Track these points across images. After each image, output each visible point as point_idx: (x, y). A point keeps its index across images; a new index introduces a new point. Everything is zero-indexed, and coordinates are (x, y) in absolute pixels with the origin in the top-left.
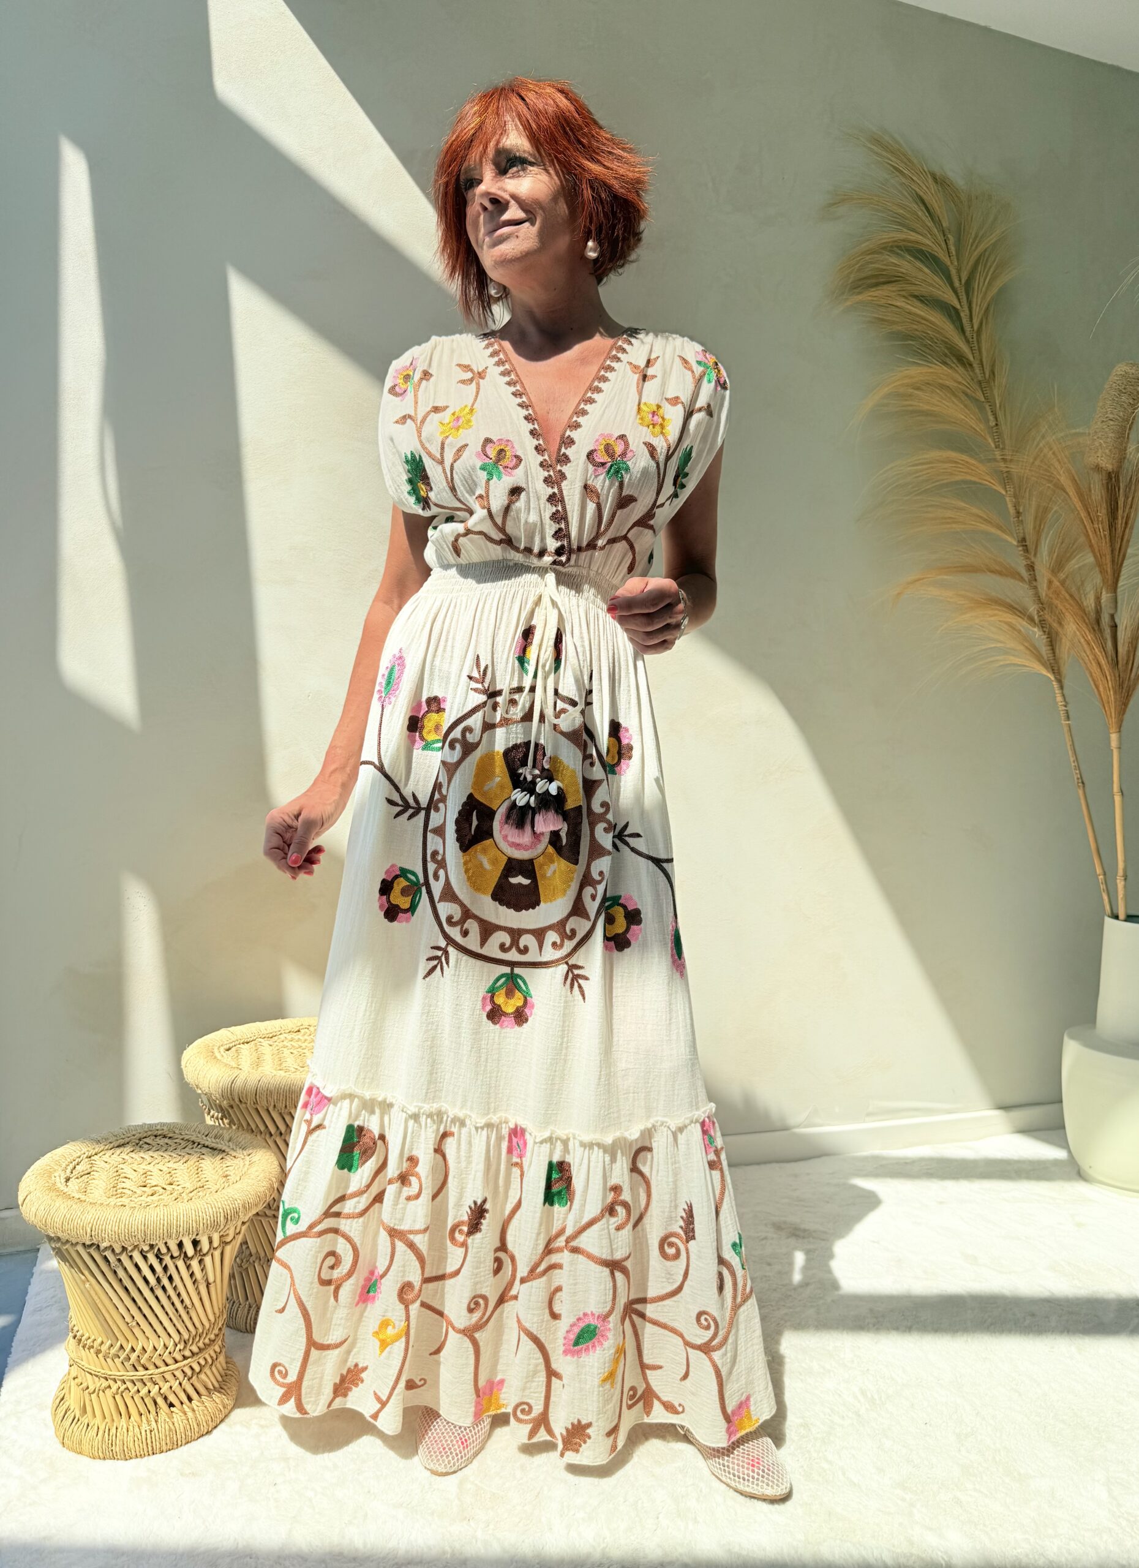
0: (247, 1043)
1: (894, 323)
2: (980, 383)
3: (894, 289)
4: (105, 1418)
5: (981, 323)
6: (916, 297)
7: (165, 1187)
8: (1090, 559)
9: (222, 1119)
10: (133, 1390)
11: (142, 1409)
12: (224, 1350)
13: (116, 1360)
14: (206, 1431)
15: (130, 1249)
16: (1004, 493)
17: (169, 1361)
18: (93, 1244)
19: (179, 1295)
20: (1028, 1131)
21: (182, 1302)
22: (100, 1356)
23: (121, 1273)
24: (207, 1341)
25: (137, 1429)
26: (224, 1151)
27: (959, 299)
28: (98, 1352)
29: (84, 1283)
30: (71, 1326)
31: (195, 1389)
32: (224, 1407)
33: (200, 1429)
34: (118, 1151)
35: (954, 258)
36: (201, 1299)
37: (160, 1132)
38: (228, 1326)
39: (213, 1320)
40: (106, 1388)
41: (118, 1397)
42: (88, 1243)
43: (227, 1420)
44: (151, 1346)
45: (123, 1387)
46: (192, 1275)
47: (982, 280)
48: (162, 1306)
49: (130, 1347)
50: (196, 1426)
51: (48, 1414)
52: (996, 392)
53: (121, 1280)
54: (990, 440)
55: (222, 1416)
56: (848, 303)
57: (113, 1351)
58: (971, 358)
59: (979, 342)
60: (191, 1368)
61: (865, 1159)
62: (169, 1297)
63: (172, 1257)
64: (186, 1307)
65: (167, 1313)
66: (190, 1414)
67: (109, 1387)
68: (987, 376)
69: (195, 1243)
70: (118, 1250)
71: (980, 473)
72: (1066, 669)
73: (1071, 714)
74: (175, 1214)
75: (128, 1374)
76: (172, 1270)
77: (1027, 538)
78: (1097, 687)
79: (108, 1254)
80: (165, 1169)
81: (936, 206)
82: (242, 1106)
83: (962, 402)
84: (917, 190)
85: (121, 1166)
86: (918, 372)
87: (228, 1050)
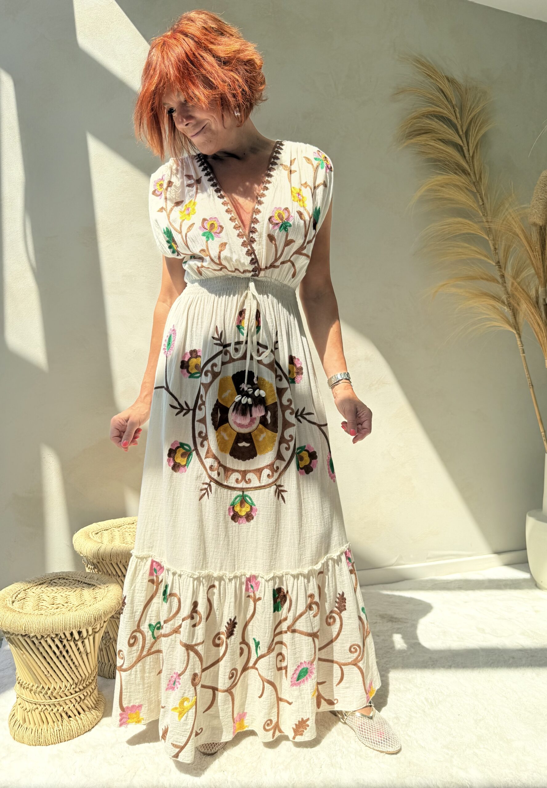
0: (107, 530)
1: (430, 153)
2: (474, 183)
3: (429, 136)
4: (35, 724)
5: (474, 152)
6: (440, 140)
7: (64, 604)
8: (533, 271)
9: (94, 569)
10: (50, 709)
11: (55, 719)
12: (97, 688)
13: (40, 694)
14: (88, 730)
15: (45, 636)
16: (488, 238)
17: (68, 694)
18: (26, 635)
19: (72, 660)
20: (510, 564)
21: (74, 663)
22: (32, 692)
23: (41, 649)
24: (87, 683)
25: (52, 730)
26: (94, 585)
27: (462, 141)
28: (31, 690)
29: (22, 655)
30: (17, 677)
31: (82, 708)
32: (97, 717)
33: (85, 729)
34: (40, 587)
35: (459, 120)
36: (83, 662)
37: (61, 577)
38: (99, 675)
39: (90, 672)
40: (35, 709)
41: (42, 713)
42: (24, 634)
43: (99, 724)
44: (58, 687)
45: (44, 708)
46: (78, 649)
47: (473, 132)
48: (64, 666)
49: (47, 687)
50: (82, 727)
51: (6, 723)
52: (482, 188)
53: (41, 653)
54: (480, 212)
55: (96, 722)
56: (406, 144)
57: (39, 690)
58: (469, 171)
59: (473, 162)
60: (80, 697)
61: (427, 581)
62: (67, 661)
63: (67, 640)
64: (76, 666)
65: (66, 669)
66: (79, 721)
67: (37, 708)
68: (478, 179)
69: (80, 633)
70: (39, 637)
71: (474, 228)
72: (521, 328)
73: (525, 351)
74: (68, 618)
75: (47, 701)
76: (68, 647)
77: (500, 262)
78: (538, 336)
79: (34, 639)
80: (63, 595)
81: (449, 93)
82: (104, 562)
83: (465, 193)
84: (440, 86)
85: (41, 594)
86: (441, 178)
87: (96, 534)
